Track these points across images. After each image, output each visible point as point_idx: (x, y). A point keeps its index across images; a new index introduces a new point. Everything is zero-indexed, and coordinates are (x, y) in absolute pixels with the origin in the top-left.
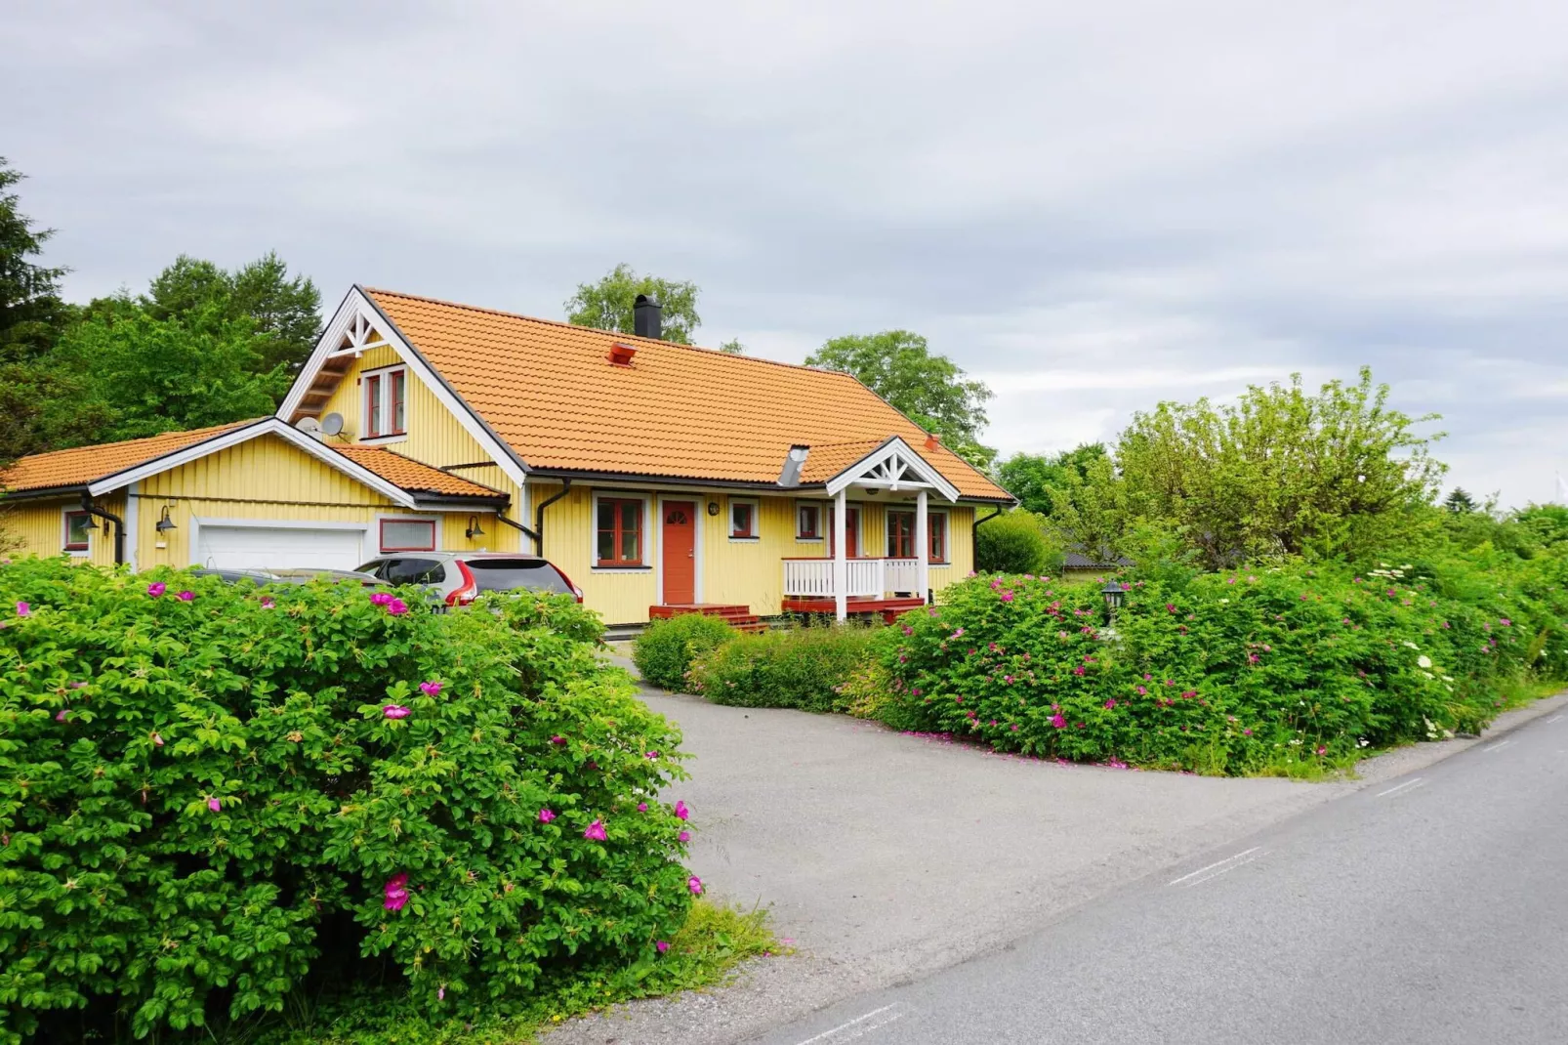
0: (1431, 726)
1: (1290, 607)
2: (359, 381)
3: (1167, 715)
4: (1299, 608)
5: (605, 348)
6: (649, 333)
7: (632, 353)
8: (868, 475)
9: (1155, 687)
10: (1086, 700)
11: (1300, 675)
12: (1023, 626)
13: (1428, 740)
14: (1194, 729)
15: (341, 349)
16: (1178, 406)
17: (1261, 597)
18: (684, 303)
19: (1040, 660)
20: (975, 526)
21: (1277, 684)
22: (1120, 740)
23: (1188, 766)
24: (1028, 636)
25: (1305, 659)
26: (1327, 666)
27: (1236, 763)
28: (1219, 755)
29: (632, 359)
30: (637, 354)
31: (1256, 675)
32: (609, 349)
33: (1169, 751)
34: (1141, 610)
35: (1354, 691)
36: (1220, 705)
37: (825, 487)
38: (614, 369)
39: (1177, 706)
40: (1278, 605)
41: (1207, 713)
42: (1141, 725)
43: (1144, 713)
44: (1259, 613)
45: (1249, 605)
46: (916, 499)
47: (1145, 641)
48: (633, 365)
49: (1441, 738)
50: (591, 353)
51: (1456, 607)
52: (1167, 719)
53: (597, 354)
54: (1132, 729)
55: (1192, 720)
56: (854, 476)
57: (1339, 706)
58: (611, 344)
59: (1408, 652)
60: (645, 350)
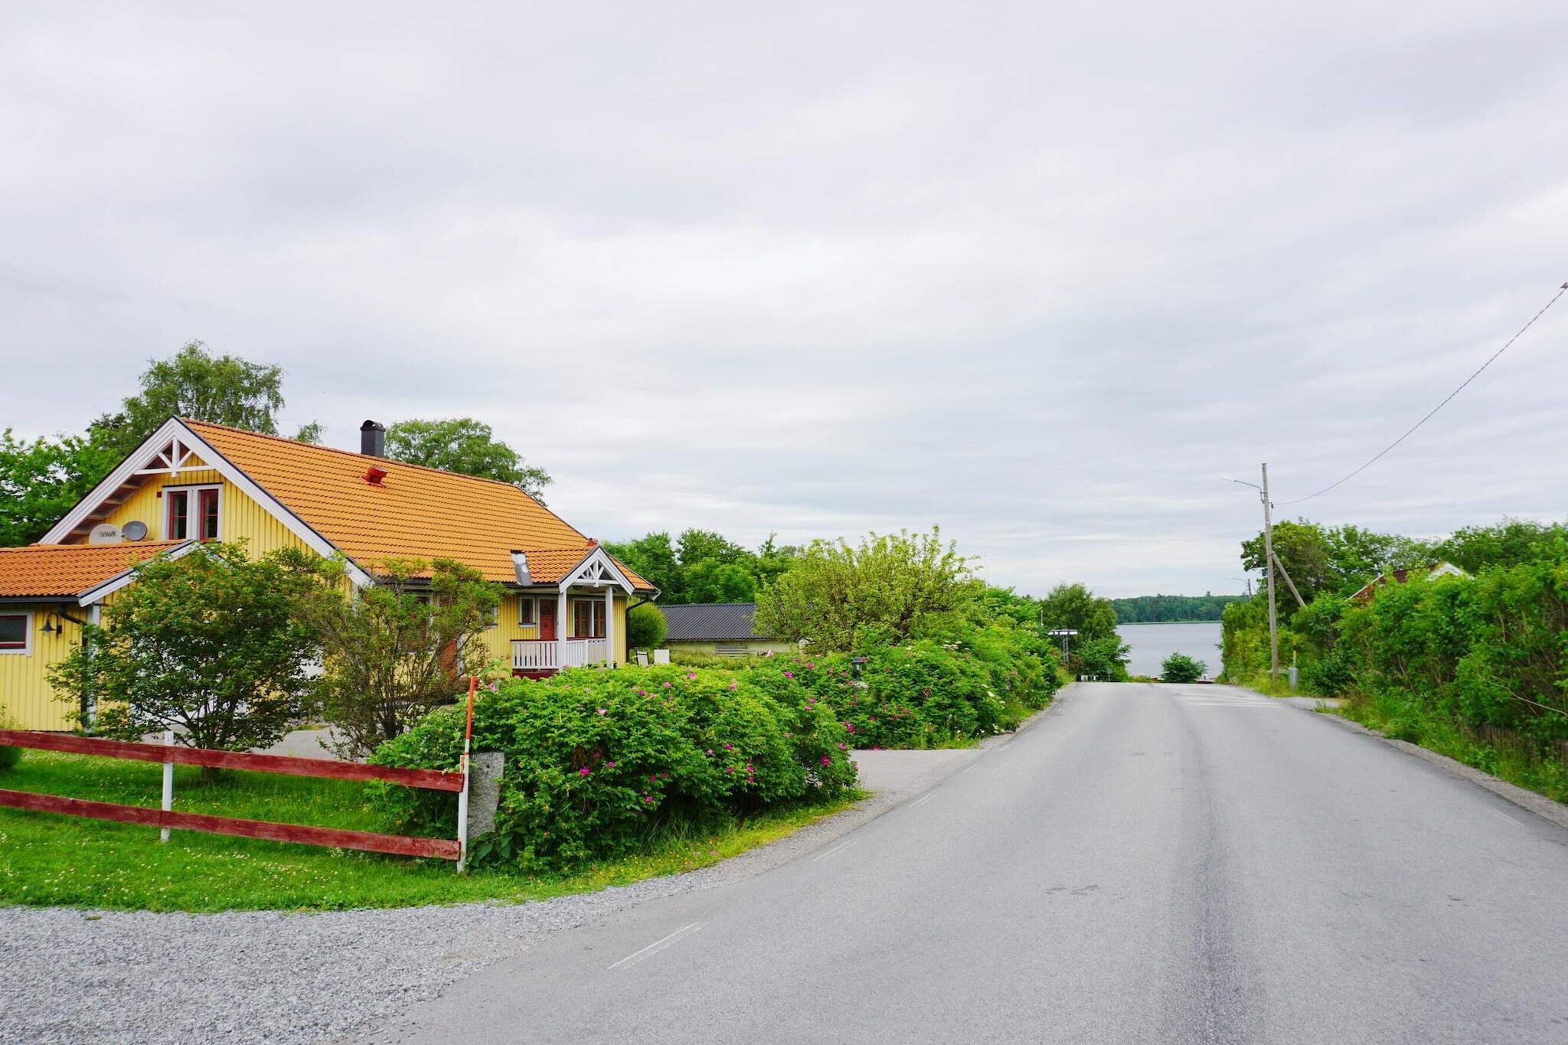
0: (996, 727)
1: (938, 667)
2: (159, 495)
3: (898, 723)
4: (942, 668)
5: (362, 470)
6: (376, 453)
7: (384, 474)
8: (581, 577)
9: (891, 709)
10: (862, 717)
11: (947, 701)
12: (821, 681)
13: (995, 734)
14: (911, 729)
15: (147, 468)
16: (826, 541)
17: (925, 663)
18: (269, 383)
19: (832, 699)
20: (627, 611)
21: (938, 705)
22: (879, 736)
23: (912, 746)
24: (824, 686)
25: (948, 694)
26: (957, 697)
27: (931, 744)
28: (923, 740)
29: (383, 479)
30: (388, 475)
31: (930, 701)
32: (366, 471)
33: (901, 740)
34: (874, 671)
35: (967, 707)
36: (918, 717)
37: (558, 587)
38: (369, 488)
39: (902, 718)
40: (933, 667)
41: (915, 722)
42: (887, 728)
43: (888, 723)
44: (925, 671)
45: (919, 667)
46: (604, 592)
47: (882, 687)
48: (384, 484)
49: (1001, 734)
50: (353, 474)
51: (992, 665)
52: (899, 725)
53: (357, 474)
54: (883, 730)
55: (909, 724)
56: (573, 579)
57: (965, 716)
58: (369, 466)
59: (984, 689)
60: (393, 471)
